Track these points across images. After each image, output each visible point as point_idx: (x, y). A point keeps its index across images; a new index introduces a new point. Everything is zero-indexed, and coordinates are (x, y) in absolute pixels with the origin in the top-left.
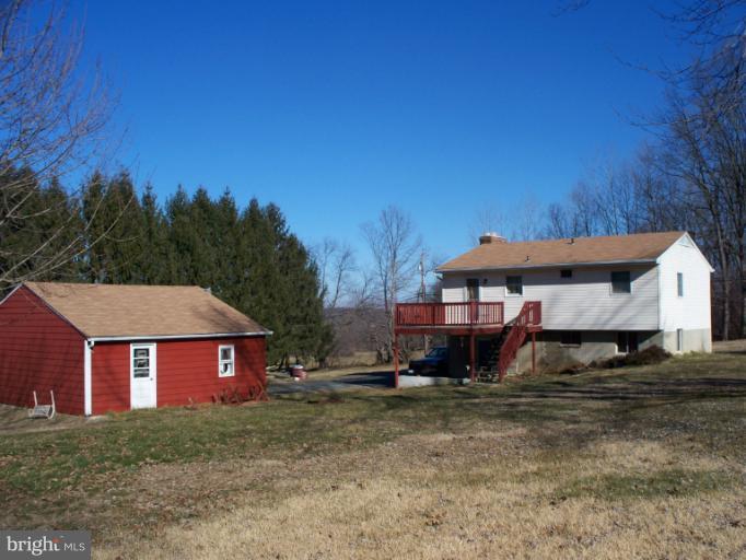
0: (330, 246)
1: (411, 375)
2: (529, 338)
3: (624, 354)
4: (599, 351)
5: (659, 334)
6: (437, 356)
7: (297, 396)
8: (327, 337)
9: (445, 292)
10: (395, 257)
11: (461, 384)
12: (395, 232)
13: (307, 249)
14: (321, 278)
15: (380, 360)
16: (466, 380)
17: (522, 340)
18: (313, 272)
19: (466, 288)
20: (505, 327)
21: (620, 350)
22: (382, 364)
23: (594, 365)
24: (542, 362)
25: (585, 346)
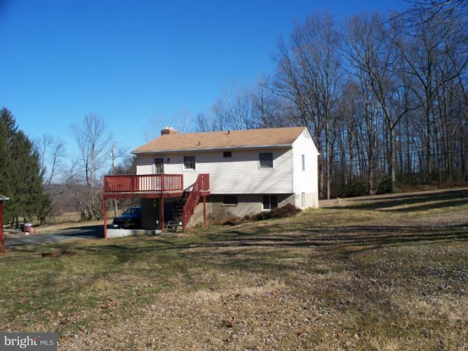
0: (48, 140)
1: (116, 228)
2: (201, 200)
3: (269, 210)
4: (250, 209)
5: (292, 196)
6: (131, 214)
7: (29, 247)
8: (46, 203)
9: (138, 168)
10: (93, 148)
11: (154, 234)
12: (93, 130)
13: (31, 142)
14: (41, 161)
15: (84, 218)
16: (157, 232)
17: (197, 201)
18: (36, 157)
19: (154, 165)
20: (185, 193)
21: (265, 208)
22: (85, 220)
23: (247, 218)
24: (210, 217)
25: (241, 205)
